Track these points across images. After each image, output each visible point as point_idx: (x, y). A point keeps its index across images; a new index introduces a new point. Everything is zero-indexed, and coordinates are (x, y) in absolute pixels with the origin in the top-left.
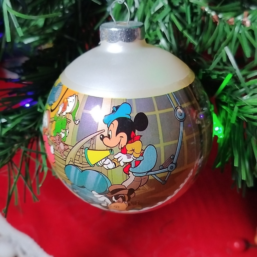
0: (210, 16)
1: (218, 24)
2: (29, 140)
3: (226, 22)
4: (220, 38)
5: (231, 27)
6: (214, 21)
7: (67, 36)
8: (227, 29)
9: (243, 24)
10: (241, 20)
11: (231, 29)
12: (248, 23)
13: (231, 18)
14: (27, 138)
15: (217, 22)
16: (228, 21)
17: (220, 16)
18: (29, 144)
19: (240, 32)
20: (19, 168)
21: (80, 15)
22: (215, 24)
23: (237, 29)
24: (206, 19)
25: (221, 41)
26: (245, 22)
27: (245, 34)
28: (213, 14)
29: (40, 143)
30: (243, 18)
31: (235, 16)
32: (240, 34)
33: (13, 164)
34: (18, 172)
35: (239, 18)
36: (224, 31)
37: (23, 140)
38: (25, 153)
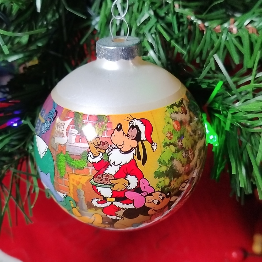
0: (197, 25)
1: (205, 33)
2: (18, 160)
3: (212, 31)
4: (207, 46)
5: (218, 35)
6: (201, 30)
7: (52, 52)
8: (214, 37)
9: (230, 31)
10: (228, 27)
11: (218, 37)
12: (235, 30)
13: (218, 25)
14: (16, 158)
15: (204, 30)
16: (215, 28)
17: (206, 24)
18: (19, 164)
19: (228, 39)
20: (10, 190)
21: (65, 31)
22: (202, 32)
23: (224, 36)
24: (192, 28)
25: (209, 49)
26: (232, 29)
27: (232, 41)
28: (199, 22)
29: (30, 163)
30: (229, 25)
31: (222, 24)
32: (228, 41)
33: (3, 186)
34: (9, 193)
35: (226, 25)
36: (211, 39)
37: (12, 160)
38: (15, 175)
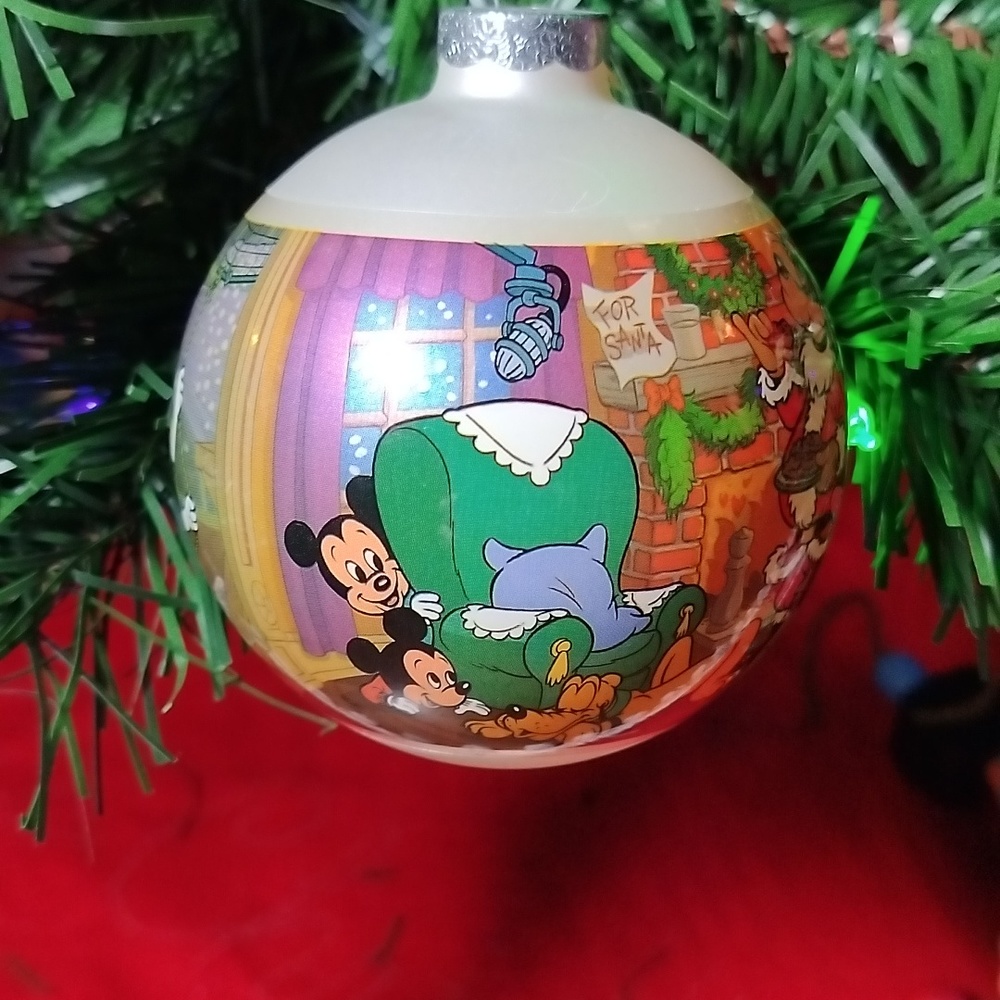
0: (758, 33)
1: (788, 62)
3: (819, 49)
4: (802, 110)
5: (840, 65)
6: (773, 51)
7: (221, 165)
8: (825, 71)
9: (883, 46)
10: (873, 34)
11: (840, 72)
12: (902, 42)
13: (837, 29)
15: (786, 54)
16: (824, 41)
17: (792, 27)
19: (877, 76)
21: (261, 83)
22: (779, 59)
23: (861, 70)
24: (742, 42)
25: (807, 122)
26: (890, 40)
27: (894, 82)
28: (766, 21)
30: (879, 25)
31: (852, 22)
32: (878, 83)
34: (72, 667)
35: (865, 28)
36: (815, 79)
